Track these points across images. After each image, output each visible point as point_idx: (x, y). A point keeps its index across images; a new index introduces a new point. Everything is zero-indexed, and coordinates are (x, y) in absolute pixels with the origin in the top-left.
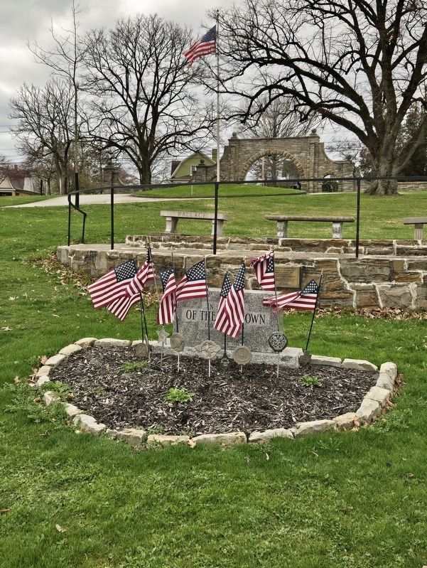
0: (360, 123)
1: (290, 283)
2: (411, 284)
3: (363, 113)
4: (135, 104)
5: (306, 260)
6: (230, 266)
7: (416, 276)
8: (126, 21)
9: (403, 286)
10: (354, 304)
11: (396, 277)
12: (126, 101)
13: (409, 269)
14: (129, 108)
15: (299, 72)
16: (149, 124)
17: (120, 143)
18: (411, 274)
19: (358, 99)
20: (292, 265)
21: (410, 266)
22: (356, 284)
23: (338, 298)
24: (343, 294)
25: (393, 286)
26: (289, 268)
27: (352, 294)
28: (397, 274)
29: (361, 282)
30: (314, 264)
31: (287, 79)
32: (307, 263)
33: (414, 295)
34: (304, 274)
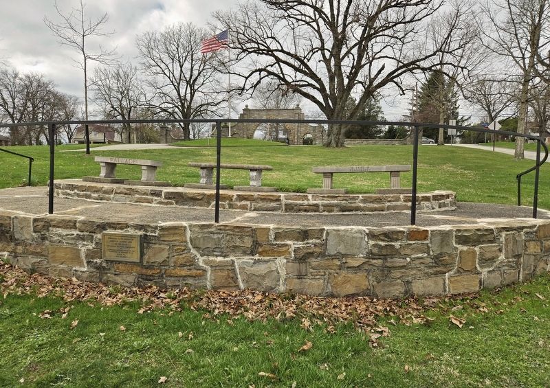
0: (320, 98)
1: (128, 255)
2: (279, 258)
3: (322, 90)
4: (179, 84)
5: (149, 226)
6: (60, 231)
7: (284, 249)
8: (171, 27)
9: (269, 261)
10: (209, 285)
11: (260, 250)
12: (172, 82)
13: (275, 239)
14: (174, 86)
15: (278, 60)
16: (188, 97)
17: (170, 110)
18: (279, 246)
19: (319, 80)
20: (131, 231)
21: (277, 236)
22: (211, 258)
23: (189, 276)
24: (195, 271)
25: (256, 262)
26: (127, 236)
27: (205, 271)
28: (261, 245)
29: (217, 256)
30: (158, 232)
31: (272, 66)
32: (150, 230)
33: (283, 273)
34: (145, 245)
